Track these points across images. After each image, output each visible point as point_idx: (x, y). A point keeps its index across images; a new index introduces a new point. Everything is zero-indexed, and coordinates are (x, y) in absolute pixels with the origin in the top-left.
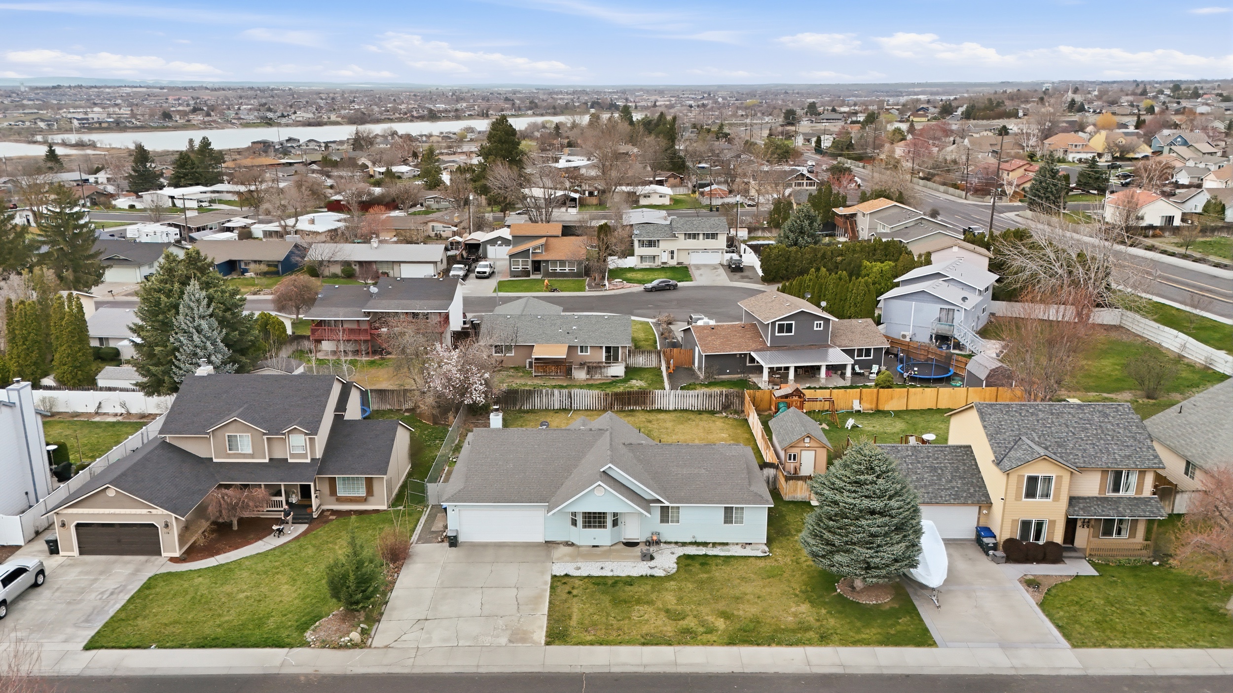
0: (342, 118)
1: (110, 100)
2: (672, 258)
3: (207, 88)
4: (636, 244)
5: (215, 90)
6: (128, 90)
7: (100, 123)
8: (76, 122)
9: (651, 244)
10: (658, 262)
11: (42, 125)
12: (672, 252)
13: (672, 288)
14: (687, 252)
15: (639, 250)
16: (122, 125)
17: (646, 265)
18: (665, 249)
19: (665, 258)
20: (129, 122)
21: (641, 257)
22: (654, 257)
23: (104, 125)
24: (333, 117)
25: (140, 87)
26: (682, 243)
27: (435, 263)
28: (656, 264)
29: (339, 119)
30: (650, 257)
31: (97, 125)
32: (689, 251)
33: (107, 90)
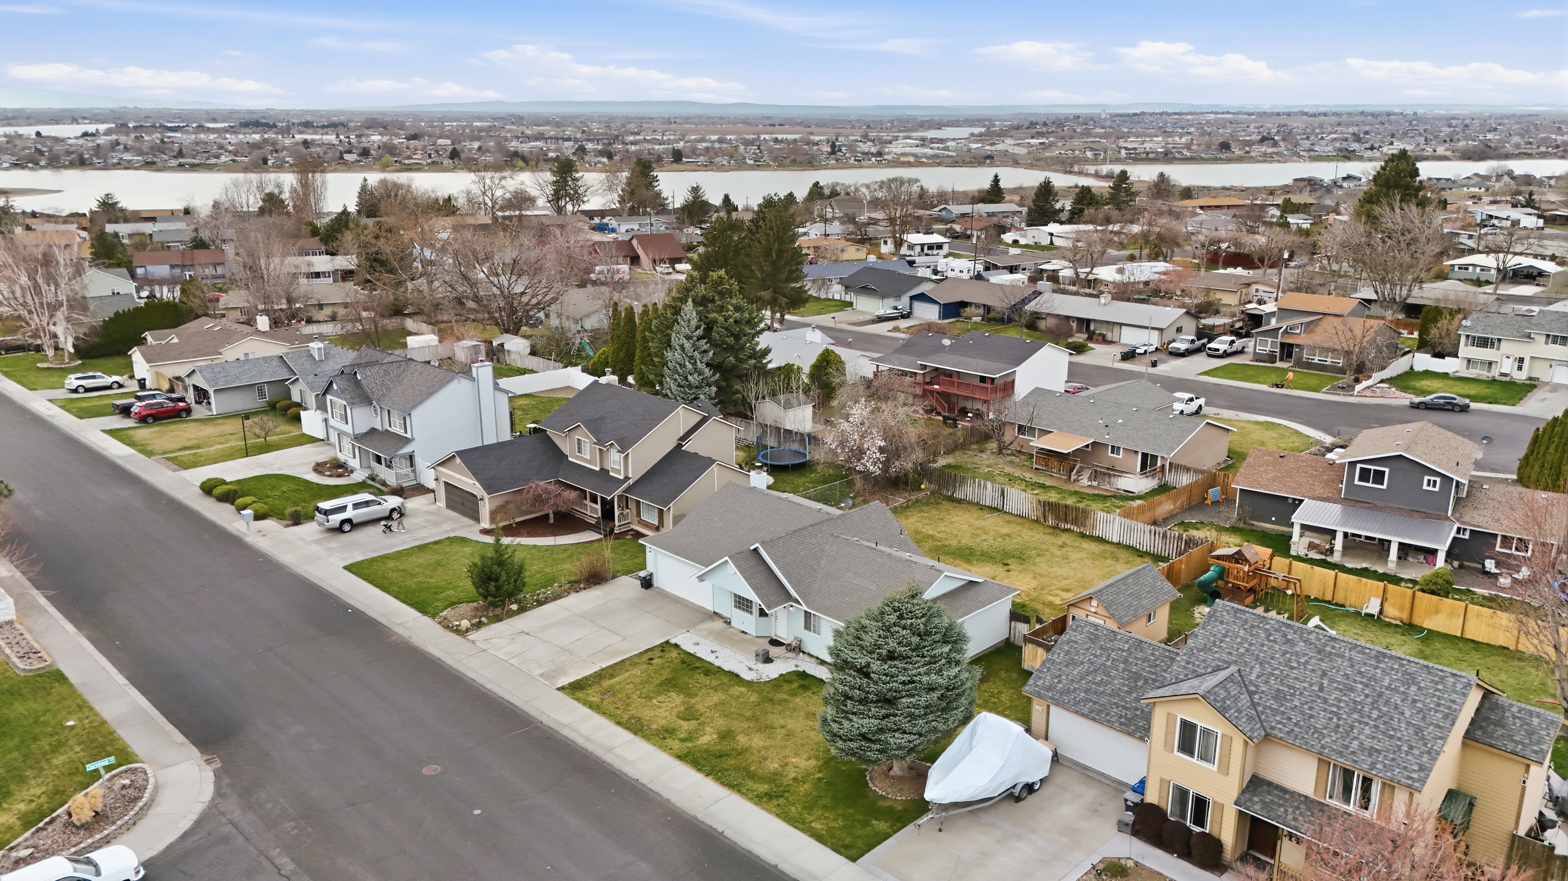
0: (1454, 152)
1: (1183, 128)
2: (1520, 368)
3: (1306, 114)
4: (1463, 340)
5: (1314, 115)
6: (1212, 116)
7: (1148, 154)
8: (1123, 152)
9: (1484, 343)
10: (1495, 373)
11: (1089, 154)
12: (1521, 360)
13: (1457, 409)
14: (1547, 364)
15: (1466, 350)
16: (1170, 156)
17: (1473, 373)
18: (1509, 353)
19: (1507, 366)
20: (1179, 153)
21: (1469, 361)
22: (1490, 363)
23: (1151, 156)
24: (1441, 150)
25: (1228, 113)
26: (1541, 348)
27: (1161, 330)
28: (1490, 375)
29: (1449, 153)
30: (1483, 362)
31: (1144, 156)
32: (1551, 362)
33: (1189, 117)
